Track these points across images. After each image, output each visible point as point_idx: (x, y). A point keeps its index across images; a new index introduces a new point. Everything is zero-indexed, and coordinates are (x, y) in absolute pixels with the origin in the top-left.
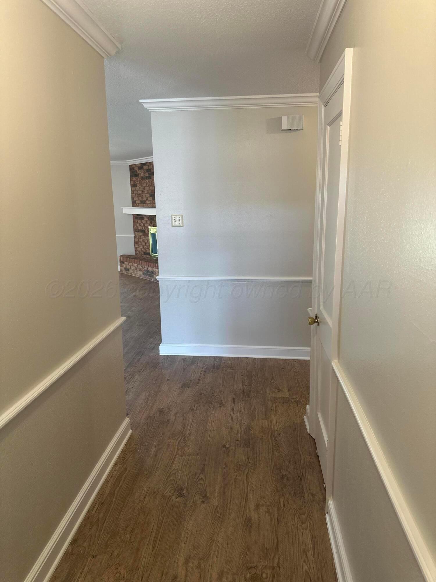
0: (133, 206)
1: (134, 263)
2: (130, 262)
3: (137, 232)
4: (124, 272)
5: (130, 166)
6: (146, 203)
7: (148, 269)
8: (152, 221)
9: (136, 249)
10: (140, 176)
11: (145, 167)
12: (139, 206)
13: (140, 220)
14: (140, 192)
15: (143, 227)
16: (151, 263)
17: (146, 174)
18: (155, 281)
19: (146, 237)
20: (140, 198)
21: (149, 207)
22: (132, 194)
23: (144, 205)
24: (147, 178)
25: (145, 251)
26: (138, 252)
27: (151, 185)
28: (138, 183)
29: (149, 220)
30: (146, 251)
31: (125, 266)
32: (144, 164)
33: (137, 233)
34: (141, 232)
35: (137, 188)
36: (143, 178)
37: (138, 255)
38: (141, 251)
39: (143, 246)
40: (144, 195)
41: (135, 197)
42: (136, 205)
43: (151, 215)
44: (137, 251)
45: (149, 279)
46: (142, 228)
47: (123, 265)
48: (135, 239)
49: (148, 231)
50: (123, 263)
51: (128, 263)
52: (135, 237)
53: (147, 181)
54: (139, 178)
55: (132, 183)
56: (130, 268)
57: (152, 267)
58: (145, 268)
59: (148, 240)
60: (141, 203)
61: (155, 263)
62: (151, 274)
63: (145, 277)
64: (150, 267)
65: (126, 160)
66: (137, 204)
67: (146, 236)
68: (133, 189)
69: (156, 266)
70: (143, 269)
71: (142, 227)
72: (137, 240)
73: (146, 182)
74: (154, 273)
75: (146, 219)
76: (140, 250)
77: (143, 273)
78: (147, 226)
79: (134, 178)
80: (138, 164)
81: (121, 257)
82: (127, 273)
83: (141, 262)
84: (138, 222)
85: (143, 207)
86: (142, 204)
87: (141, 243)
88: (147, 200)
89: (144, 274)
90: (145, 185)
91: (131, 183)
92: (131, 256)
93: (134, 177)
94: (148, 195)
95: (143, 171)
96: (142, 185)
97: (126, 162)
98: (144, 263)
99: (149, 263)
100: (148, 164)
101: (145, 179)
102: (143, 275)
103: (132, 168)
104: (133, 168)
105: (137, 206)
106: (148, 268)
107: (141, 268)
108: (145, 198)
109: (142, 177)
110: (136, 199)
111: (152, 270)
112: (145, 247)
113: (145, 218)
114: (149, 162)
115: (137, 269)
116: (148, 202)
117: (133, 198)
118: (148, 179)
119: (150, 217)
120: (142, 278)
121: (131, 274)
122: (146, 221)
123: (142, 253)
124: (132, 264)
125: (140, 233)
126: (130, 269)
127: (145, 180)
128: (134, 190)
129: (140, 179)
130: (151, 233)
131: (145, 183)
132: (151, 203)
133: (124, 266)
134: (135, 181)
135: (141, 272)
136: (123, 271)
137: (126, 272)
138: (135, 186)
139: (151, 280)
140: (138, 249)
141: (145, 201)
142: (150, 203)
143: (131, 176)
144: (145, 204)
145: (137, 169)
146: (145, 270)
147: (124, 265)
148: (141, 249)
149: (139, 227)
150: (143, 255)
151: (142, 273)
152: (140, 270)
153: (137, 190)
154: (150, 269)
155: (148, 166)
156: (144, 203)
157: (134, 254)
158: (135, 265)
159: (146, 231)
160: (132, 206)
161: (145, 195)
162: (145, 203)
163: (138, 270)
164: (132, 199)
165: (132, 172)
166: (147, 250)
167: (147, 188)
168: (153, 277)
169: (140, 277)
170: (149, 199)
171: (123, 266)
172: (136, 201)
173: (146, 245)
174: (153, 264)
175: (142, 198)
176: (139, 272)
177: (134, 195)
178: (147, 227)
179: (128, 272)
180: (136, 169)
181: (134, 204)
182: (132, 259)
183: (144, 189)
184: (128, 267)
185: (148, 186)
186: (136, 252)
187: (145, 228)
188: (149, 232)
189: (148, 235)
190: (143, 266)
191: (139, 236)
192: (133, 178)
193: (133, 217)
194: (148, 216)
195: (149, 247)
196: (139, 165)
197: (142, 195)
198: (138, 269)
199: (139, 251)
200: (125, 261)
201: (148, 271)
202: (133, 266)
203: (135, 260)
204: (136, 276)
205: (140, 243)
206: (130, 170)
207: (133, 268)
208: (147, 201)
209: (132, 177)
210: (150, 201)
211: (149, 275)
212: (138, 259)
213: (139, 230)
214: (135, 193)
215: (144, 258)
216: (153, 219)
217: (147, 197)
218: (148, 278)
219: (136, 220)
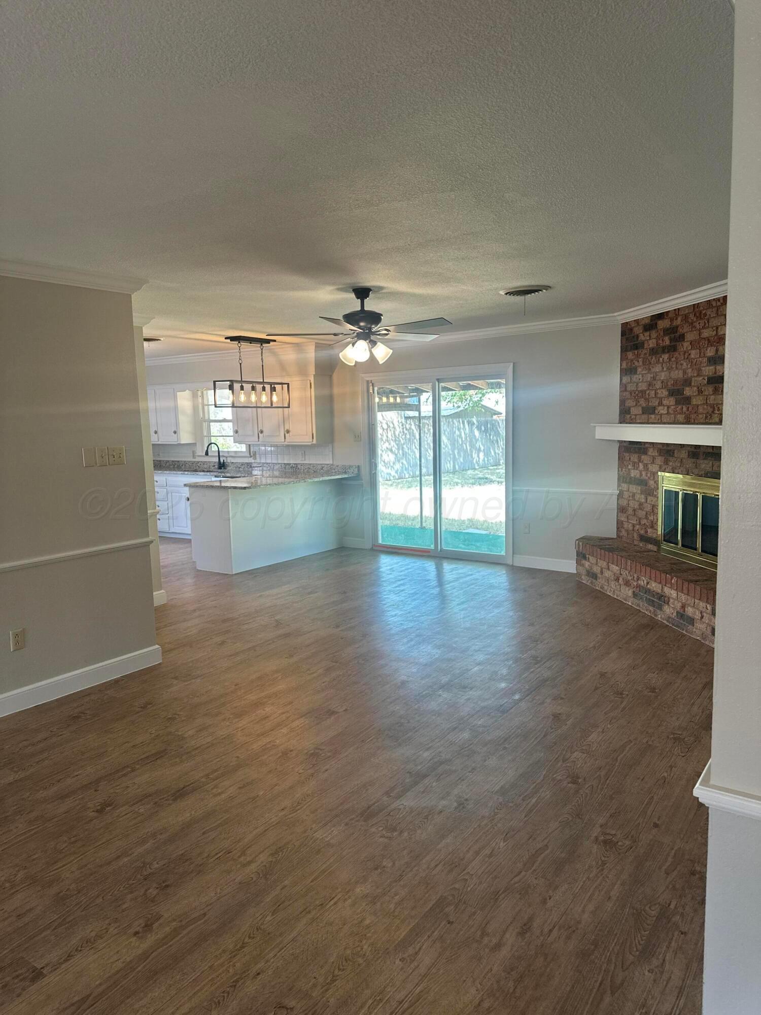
0: (622, 421)
1: (612, 564)
2: (600, 559)
3: (626, 482)
4: (585, 580)
5: (625, 325)
6: (656, 412)
7: (648, 586)
8: (671, 459)
9: (620, 525)
10: (646, 346)
11: (663, 324)
12: (639, 421)
13: (636, 456)
14: (643, 386)
15: (644, 473)
16: (658, 572)
17: (663, 340)
18: (665, 622)
19: (649, 498)
20: (642, 402)
21: (664, 423)
22: (621, 392)
23: (651, 418)
24: (666, 351)
25: (642, 532)
26: (624, 533)
27: (674, 366)
28: (641, 363)
29: (660, 455)
30: (646, 532)
31: (589, 565)
32: (661, 316)
33: (625, 486)
34: (638, 484)
35: (636, 378)
36: (654, 352)
37: (624, 539)
38: (633, 530)
39: (640, 519)
40: (653, 392)
41: (628, 399)
42: (630, 417)
43: (668, 445)
44: (623, 530)
45: (650, 611)
46: (641, 475)
47: (583, 562)
48: (620, 500)
49: (656, 482)
50: (585, 557)
51: (595, 561)
52: (620, 496)
53: (666, 356)
54: (645, 351)
55: (624, 365)
56: (602, 573)
57: (660, 583)
58: (639, 582)
59: (654, 507)
60: (643, 413)
61: (671, 575)
62: (655, 600)
63: (638, 605)
64: (655, 581)
65: (613, 313)
66: (633, 417)
67: (650, 495)
68: (626, 379)
69: (673, 581)
70: (635, 584)
71: (641, 472)
72: (624, 503)
73: (661, 359)
74: (666, 599)
75: (651, 452)
76: (631, 528)
77: (634, 592)
78: (654, 470)
79: (630, 355)
80: (643, 319)
81: (581, 544)
82: (592, 583)
83: (629, 564)
84: (630, 459)
85: (648, 423)
86: (645, 417)
87: (634, 510)
88: (660, 404)
89: (635, 595)
90: (658, 368)
91: (621, 366)
92: (607, 542)
93: (630, 350)
94: (665, 393)
95: (654, 334)
96: (650, 369)
97: (615, 316)
98: (638, 568)
99: (653, 571)
100: (670, 315)
101: (658, 354)
102: (634, 597)
103: (627, 331)
104: (631, 330)
105: (632, 421)
106: (648, 583)
107: (630, 578)
108: (654, 400)
109: (652, 349)
110: (630, 403)
111: (659, 591)
112: (644, 521)
113: (651, 450)
114: (675, 310)
115: (617, 579)
116: (662, 410)
117: (622, 402)
118: (668, 352)
119: (665, 447)
120: (630, 604)
121: (602, 587)
122: (654, 458)
123: (635, 535)
124: (605, 564)
125: (634, 486)
126: (599, 575)
127: (658, 356)
128: (628, 383)
129: (645, 354)
130: (665, 488)
131: (658, 362)
132: (672, 412)
133: (587, 566)
134: (632, 360)
135: (627, 589)
136: (583, 577)
137: (590, 581)
138: (631, 373)
139: (656, 615)
140: (625, 526)
141: (654, 408)
142: (668, 413)
143: (624, 350)
144: (653, 416)
145: (641, 331)
146: (638, 586)
147: (587, 564)
148: (634, 526)
149: (632, 471)
150: (636, 543)
151: (630, 593)
152: (627, 583)
153: (635, 382)
154: (654, 586)
155: (672, 320)
156: (651, 414)
157: (615, 537)
158: (615, 568)
159: (651, 483)
160: (620, 420)
161: (656, 394)
162: (653, 413)
163: (621, 581)
164: (620, 406)
165: (627, 339)
166: (649, 530)
167: (663, 374)
168: (661, 609)
169: (626, 600)
170: (665, 402)
171: (583, 565)
172: (631, 409)
173: (646, 518)
174: (663, 575)
175: (647, 400)
176: (623, 587)
177: (627, 393)
178: (654, 474)
179: (594, 581)
180: (638, 330)
181: (626, 417)
182: (607, 553)
183: (654, 379)
184: (596, 569)
185: (665, 369)
186: (621, 531)
187: (649, 475)
188: (657, 485)
189: (655, 493)
190: (635, 576)
191: (631, 495)
192: (628, 353)
193: (619, 447)
194: (661, 446)
195: (656, 523)
196: (647, 321)
197: (647, 392)
198: (621, 579)
199: (627, 531)
200: (589, 554)
201: (648, 591)
202: (608, 569)
203: (615, 556)
204: (615, 597)
205: (630, 511)
206: (623, 334)
207: (607, 574)
208: (660, 408)
209: (626, 351)
210: (668, 407)
211: (651, 603)
212: (624, 554)
213: (631, 478)
214: (629, 388)
215: (640, 552)
216: (674, 453)
217: (661, 399)
218: (646, 609)
219: (628, 454)
